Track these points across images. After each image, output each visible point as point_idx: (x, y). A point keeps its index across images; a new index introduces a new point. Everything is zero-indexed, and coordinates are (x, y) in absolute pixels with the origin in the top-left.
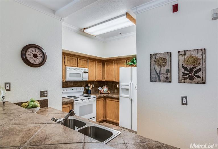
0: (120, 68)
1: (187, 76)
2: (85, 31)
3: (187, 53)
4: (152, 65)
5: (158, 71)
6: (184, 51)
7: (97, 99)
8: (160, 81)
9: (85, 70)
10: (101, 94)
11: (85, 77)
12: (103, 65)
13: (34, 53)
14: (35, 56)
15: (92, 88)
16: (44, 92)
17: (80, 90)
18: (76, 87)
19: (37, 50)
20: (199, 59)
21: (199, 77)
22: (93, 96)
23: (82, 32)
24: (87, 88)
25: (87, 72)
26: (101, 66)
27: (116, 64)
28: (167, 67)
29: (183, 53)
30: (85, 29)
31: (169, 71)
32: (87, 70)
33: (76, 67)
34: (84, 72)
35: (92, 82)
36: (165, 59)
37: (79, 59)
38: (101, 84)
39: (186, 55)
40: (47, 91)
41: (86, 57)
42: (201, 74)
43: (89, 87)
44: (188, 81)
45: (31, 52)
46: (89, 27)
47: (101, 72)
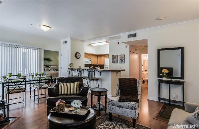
0: (105, 59)
1: (121, 61)
2: (91, 45)
4: (113, 58)
5: (114, 60)
8: (115, 63)
11: (90, 63)
12: (98, 57)
16: (80, 66)
19: (79, 54)
20: (123, 57)
23: (90, 45)
24: (90, 67)
31: (117, 60)
32: (91, 59)
33: (87, 58)
34: (90, 60)
35: (92, 65)
36: (116, 57)
37: (88, 55)
38: (97, 66)
41: (90, 54)
42: (123, 61)
43: (91, 67)
44: (121, 63)
45: (77, 54)
46: (93, 44)
47: (97, 61)
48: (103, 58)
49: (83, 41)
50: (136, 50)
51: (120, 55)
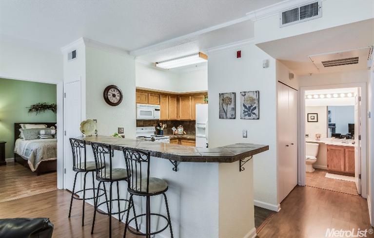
0: (196, 105)
1: (247, 113)
2: (157, 65)
3: (246, 94)
4: (221, 104)
5: (225, 108)
6: (245, 92)
7: (171, 140)
8: (227, 118)
9: (156, 107)
10: (175, 135)
11: (157, 116)
12: (178, 100)
13: (113, 93)
14: (114, 96)
15: (164, 128)
16: (121, 128)
17: (150, 131)
18: (146, 126)
19: (116, 90)
20: (254, 100)
21: (254, 114)
22: (166, 137)
23: (154, 66)
24: (158, 128)
25: (159, 110)
26: (176, 102)
27: (193, 100)
28: (232, 106)
29: (243, 94)
30: (157, 63)
31: (234, 109)
32: (159, 107)
33: (146, 104)
34: (156, 110)
35: (164, 122)
36: (231, 99)
37: (150, 95)
38: (176, 123)
39: (246, 96)
40: (123, 128)
41: (157, 92)
42: (256, 111)
43: (160, 127)
44: (247, 117)
45: (111, 92)
46: (162, 62)
47: (176, 110)
48: (193, 102)
49: (128, 52)
50: (291, 76)
51: (244, 94)
